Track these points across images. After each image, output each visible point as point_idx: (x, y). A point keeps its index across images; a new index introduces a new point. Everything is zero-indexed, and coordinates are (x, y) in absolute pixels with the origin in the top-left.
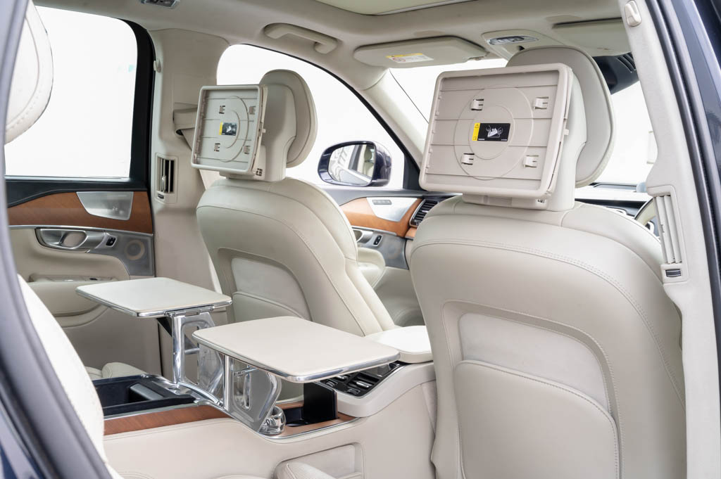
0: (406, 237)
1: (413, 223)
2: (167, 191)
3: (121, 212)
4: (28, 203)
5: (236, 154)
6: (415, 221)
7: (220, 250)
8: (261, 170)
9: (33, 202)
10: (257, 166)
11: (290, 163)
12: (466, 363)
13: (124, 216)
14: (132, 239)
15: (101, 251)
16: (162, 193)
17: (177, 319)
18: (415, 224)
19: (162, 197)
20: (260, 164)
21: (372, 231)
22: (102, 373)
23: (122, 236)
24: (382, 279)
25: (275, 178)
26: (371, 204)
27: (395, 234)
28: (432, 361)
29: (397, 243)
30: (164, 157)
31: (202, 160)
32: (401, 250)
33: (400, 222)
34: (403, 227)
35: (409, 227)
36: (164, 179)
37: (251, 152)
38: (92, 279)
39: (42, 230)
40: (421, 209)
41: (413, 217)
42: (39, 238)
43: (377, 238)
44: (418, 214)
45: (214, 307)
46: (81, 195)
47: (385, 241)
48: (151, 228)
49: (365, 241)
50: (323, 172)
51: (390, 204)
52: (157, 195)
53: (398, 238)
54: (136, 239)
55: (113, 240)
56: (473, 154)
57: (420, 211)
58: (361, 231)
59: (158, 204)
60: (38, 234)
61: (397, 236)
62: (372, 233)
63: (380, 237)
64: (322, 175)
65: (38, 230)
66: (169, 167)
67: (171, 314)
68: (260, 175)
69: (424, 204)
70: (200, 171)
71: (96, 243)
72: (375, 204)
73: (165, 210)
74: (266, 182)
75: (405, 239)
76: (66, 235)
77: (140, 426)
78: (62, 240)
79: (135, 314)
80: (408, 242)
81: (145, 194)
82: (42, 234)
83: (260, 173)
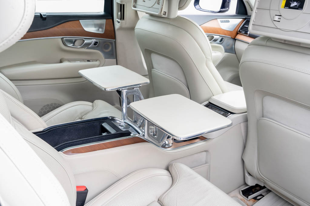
0: (236, 38)
1: (239, 31)
2: (121, 19)
3: (100, 29)
4: (58, 26)
5: (154, 4)
6: (241, 31)
7: (145, 49)
8: (165, 12)
9: (60, 26)
10: (163, 10)
11: (180, 8)
12: (264, 119)
13: (101, 31)
14: (105, 42)
15: (91, 48)
16: (119, 20)
17: (124, 91)
18: (240, 32)
19: (119, 22)
20: (165, 9)
21: (219, 36)
22: (93, 105)
23: (100, 40)
24: (222, 59)
25: (173, 16)
26: (219, 22)
27: (230, 37)
28: (246, 112)
29: (231, 41)
30: (119, 2)
31: (137, 6)
32: (233, 45)
33: (233, 31)
34: (234, 33)
35: (237, 34)
36: (119, 13)
37: (161, 4)
38: (88, 61)
39: (64, 39)
40: (244, 24)
41: (240, 29)
42: (64, 42)
43: (221, 39)
44: (242, 27)
45: (141, 85)
46: (81, 21)
47: (225, 41)
48: (114, 37)
49: (215, 40)
50: (196, 5)
51: (229, 22)
52: (116, 21)
53: (232, 39)
54: (107, 42)
55: (97, 43)
56: (281, 16)
57: (243, 26)
58: (214, 36)
59: (117, 26)
60: (63, 41)
61: (231, 38)
62: (219, 37)
63: (223, 38)
64: (196, 6)
65: (63, 39)
66: (122, 8)
67: (121, 89)
68: (165, 15)
69: (246, 22)
70: (137, 11)
71: (89, 44)
72: (221, 22)
73: (121, 28)
74: (168, 18)
75: (235, 39)
76: (75, 41)
77: (105, 147)
78: (74, 43)
79: (103, 89)
80: (236, 41)
81: (111, 20)
82: (65, 41)
83: (165, 13)
